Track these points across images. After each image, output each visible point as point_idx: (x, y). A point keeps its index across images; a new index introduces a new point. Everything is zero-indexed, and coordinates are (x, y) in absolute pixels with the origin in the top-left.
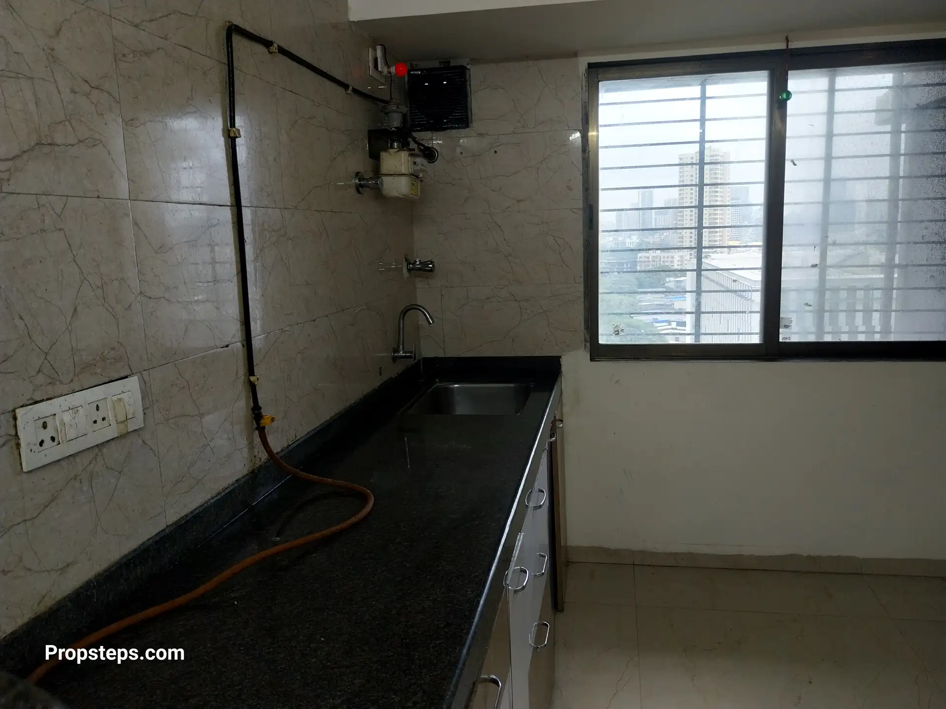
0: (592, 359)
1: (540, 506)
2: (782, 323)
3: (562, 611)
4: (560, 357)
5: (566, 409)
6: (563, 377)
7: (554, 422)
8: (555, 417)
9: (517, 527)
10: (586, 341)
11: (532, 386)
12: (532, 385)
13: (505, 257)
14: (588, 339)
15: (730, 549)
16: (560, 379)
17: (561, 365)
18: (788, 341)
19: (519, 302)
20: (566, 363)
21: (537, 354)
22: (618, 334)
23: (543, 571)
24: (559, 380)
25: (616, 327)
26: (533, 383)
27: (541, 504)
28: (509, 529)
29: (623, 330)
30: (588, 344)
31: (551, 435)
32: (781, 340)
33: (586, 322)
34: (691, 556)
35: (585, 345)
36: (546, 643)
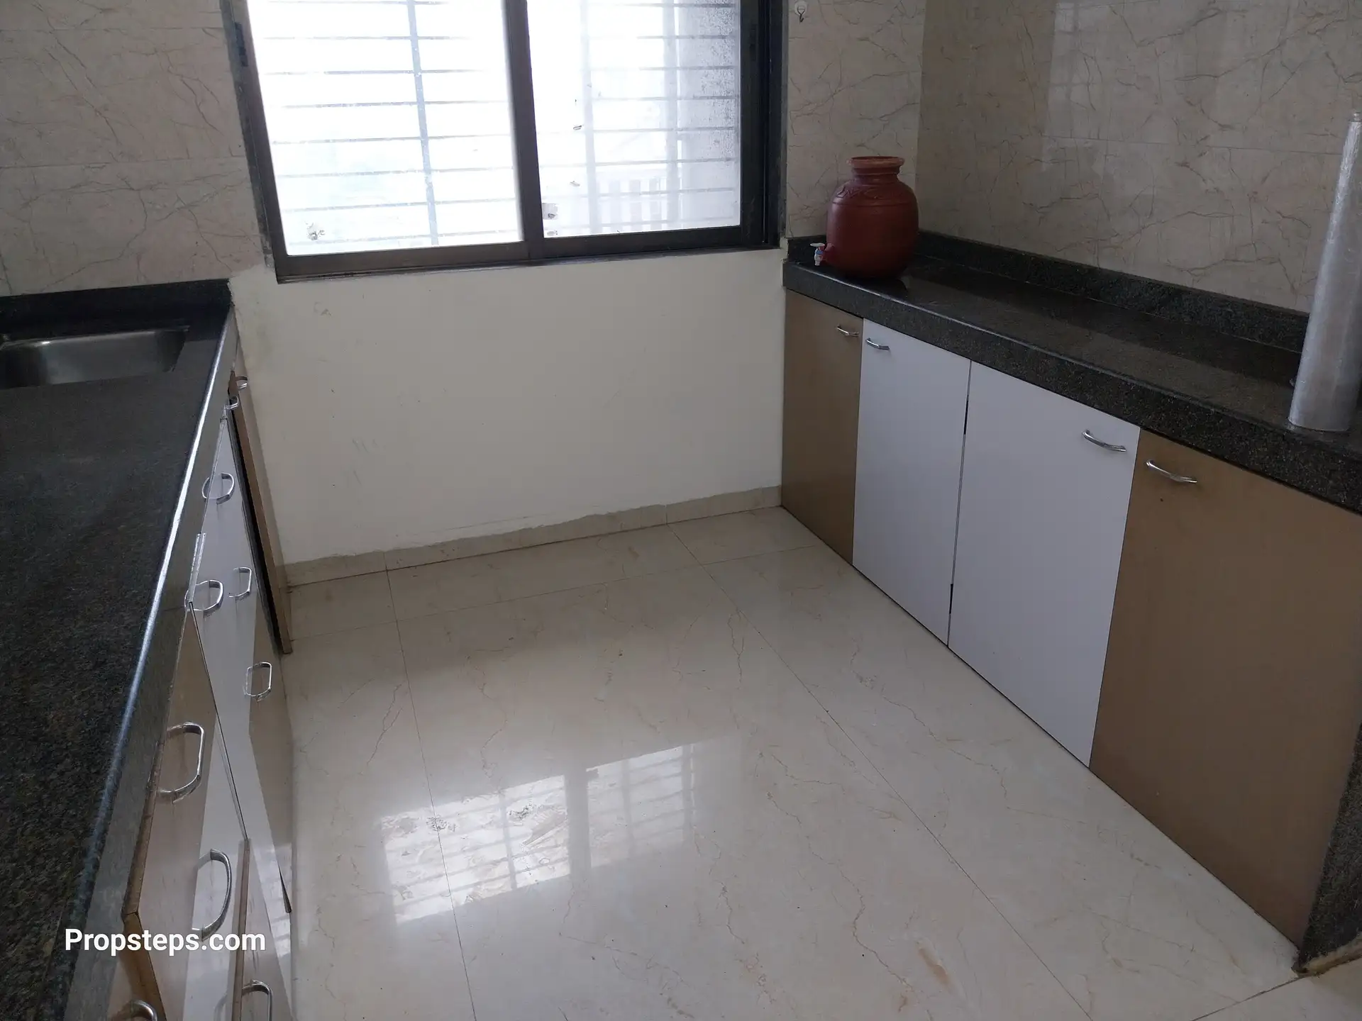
0: (279, 281)
1: (228, 497)
2: (545, 212)
3: (290, 652)
4: (227, 281)
5: (250, 363)
6: (236, 312)
7: (233, 380)
8: (233, 372)
9: (192, 524)
10: (265, 251)
11: (187, 330)
12: (186, 328)
13: (96, 111)
14: (270, 248)
15: (512, 523)
16: (233, 315)
17: (230, 293)
18: (555, 236)
19: (139, 190)
20: (240, 289)
21: (185, 278)
22: (315, 238)
23: (249, 590)
24: (230, 316)
25: (310, 227)
26: (188, 326)
27: (229, 493)
28: (179, 525)
29: (323, 231)
30: (270, 256)
31: (230, 401)
32: (546, 236)
33: (261, 220)
34: (462, 543)
35: (266, 258)
36: (269, 688)
